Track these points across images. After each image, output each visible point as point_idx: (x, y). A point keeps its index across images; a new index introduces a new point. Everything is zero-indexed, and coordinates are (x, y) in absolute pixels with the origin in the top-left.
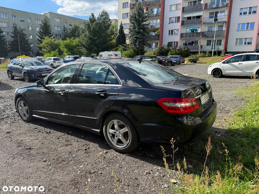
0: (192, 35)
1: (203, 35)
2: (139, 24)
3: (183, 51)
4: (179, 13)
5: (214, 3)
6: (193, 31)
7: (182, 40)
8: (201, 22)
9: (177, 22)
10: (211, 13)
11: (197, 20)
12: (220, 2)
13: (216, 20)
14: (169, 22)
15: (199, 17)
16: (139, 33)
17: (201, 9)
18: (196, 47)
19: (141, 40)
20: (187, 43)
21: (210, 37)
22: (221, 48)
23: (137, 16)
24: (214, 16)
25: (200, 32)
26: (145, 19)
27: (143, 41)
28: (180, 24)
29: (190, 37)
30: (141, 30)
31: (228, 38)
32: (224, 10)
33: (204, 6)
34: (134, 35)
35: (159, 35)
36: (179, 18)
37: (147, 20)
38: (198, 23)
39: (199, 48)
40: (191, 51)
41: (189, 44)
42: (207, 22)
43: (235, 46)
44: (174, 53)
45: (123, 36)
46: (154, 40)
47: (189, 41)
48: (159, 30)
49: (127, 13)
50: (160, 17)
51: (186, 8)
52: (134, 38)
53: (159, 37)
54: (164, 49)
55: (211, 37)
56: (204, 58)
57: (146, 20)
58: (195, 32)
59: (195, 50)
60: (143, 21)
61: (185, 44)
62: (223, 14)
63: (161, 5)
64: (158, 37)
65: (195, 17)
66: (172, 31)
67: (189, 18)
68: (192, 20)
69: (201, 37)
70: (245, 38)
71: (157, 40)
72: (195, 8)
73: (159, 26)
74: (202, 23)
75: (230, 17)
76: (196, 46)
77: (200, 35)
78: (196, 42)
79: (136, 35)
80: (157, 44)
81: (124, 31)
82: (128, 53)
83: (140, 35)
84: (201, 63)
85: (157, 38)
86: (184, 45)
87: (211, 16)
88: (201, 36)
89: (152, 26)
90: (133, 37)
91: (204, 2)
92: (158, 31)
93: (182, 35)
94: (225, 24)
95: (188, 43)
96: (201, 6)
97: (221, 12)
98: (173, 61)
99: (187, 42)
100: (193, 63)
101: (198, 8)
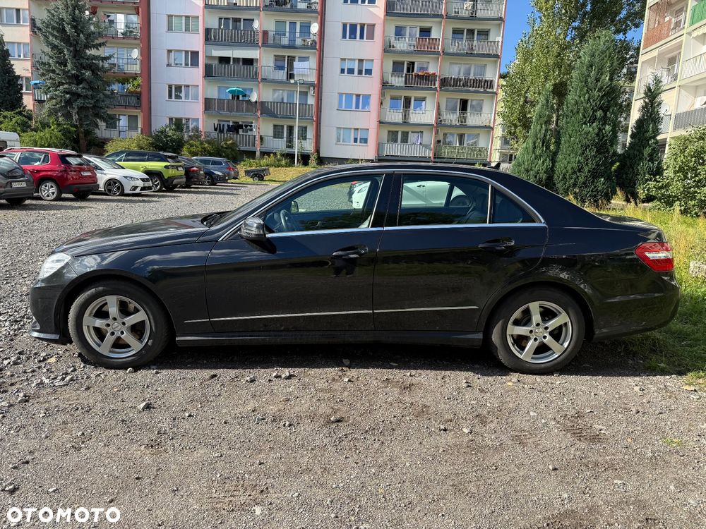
0: (237, 107)
1: (265, 109)
2: (77, 54)
3: (222, 147)
4: (195, 42)
5: (285, 35)
6: (238, 97)
7: (210, 116)
8: (256, 74)
9: (191, 65)
10: (277, 58)
11: (247, 69)
12: (298, 35)
13: (291, 76)
14: (166, 63)
15: (249, 62)
16: (78, 79)
17: (254, 41)
18: (249, 139)
19: (89, 103)
20: (223, 125)
21: (282, 118)
22: (309, 147)
23: (68, 28)
24: (286, 66)
25: (256, 102)
26: (96, 42)
27: (94, 107)
28: (199, 71)
29: (230, 110)
30: (88, 73)
31: (320, 124)
32: (307, 55)
33: (261, 35)
34: (63, 84)
35: (140, 93)
36: (195, 54)
37: (104, 44)
38: (250, 76)
39: (257, 142)
40: (242, 148)
41: (230, 129)
42: (271, 77)
43: (336, 144)
44: (200, 149)
45: (9, 81)
46: (126, 107)
47: (229, 121)
48: (139, 80)
49: (17, 7)
50: (138, 42)
51: (215, 32)
52: (61, 92)
53: (140, 100)
54: (169, 136)
55: (285, 118)
56: (279, 168)
57: (100, 45)
58: (241, 98)
59: (246, 145)
60: (87, 47)
61: (218, 129)
62: (306, 65)
63: (140, 9)
64: (138, 99)
65: (238, 59)
66: (179, 88)
67: (223, 60)
68: (234, 67)
69: (259, 114)
70: (355, 129)
71: (136, 107)
72: (238, 38)
73: (136, 68)
74: (259, 80)
75: (322, 76)
76: (249, 137)
77: (256, 107)
78: (246, 126)
79: (69, 84)
80: (132, 119)
81: (12, 65)
82: (41, 138)
83: (83, 88)
84: (274, 181)
85: (133, 100)
86: (216, 130)
87: (280, 63)
88: (259, 112)
89: (114, 65)
90: (56, 90)
91: (260, 25)
92: (136, 83)
93: (208, 104)
94: (312, 88)
95: (226, 128)
96: (254, 34)
97: (303, 59)
98: (216, 172)
99: (222, 123)
100: (257, 181)
101: (248, 39)
